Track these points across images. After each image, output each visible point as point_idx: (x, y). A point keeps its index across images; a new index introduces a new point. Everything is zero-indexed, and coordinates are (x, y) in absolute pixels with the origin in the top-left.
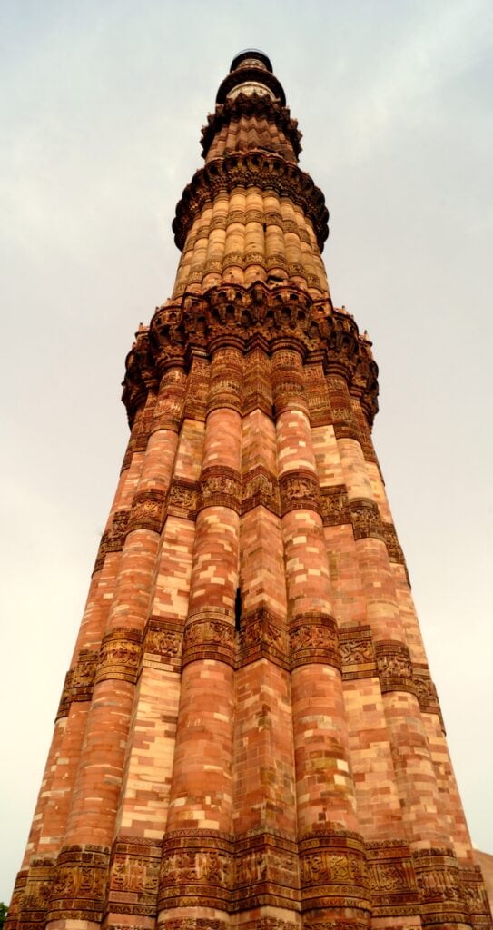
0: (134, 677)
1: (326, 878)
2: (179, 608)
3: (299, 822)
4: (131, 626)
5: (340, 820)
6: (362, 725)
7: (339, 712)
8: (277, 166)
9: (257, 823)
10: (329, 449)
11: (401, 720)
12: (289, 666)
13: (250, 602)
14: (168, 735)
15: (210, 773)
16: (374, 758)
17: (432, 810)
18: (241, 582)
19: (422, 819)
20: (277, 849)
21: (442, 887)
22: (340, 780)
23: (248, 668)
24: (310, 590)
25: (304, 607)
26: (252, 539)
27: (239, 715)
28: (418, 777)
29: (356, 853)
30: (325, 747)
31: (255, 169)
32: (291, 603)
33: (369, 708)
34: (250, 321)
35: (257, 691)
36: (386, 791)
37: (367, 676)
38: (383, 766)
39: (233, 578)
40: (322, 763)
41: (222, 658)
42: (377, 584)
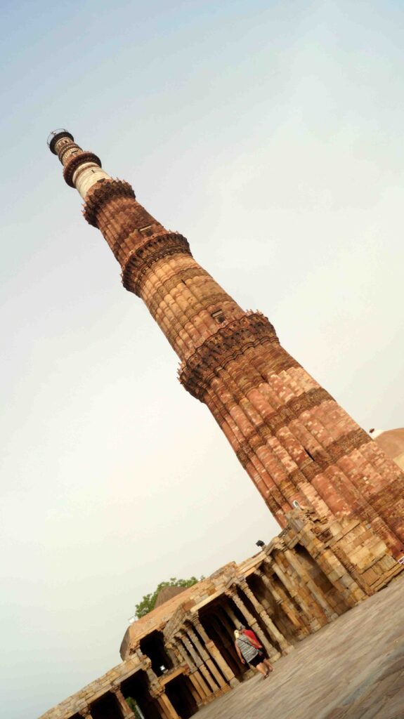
0: (298, 491)
1: (380, 506)
2: (294, 466)
3: (365, 498)
4: (284, 478)
5: (374, 491)
6: (361, 463)
7: (355, 465)
9: (358, 505)
10: (289, 381)
11: (367, 453)
12: (335, 462)
13: (312, 452)
14: (320, 499)
15: (339, 502)
16: (369, 470)
17: (388, 471)
18: (304, 447)
19: (387, 475)
20: (366, 507)
21: (401, 487)
22: (367, 482)
23: (326, 470)
24: (324, 438)
25: (326, 443)
26: (298, 432)
27: (333, 483)
28: (380, 465)
29: (383, 495)
30: (358, 477)
31: (153, 250)
32: (321, 444)
33: (359, 458)
34: (229, 347)
35: (334, 475)
36: (377, 476)
37: (353, 449)
38: (372, 470)
39: (302, 448)
40: (361, 481)
41: (318, 473)
42: (334, 417)
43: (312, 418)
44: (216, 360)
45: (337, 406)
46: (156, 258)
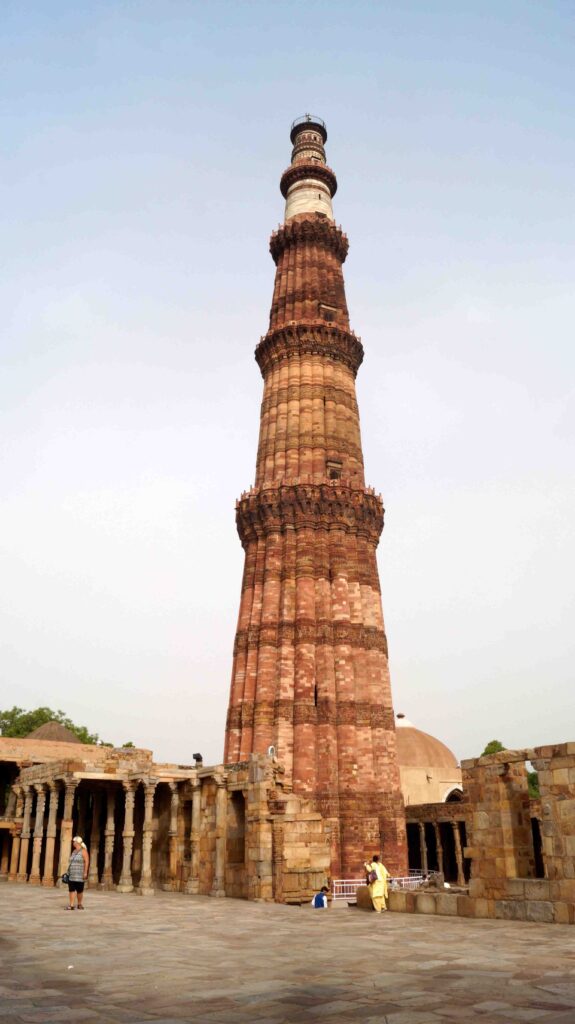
0: (274, 725)
1: (348, 808)
2: (290, 694)
3: (339, 787)
4: (269, 699)
5: (354, 788)
6: (363, 747)
7: (355, 745)
8: (333, 334)
9: (325, 789)
10: (356, 598)
11: (378, 741)
12: (337, 723)
13: (321, 694)
14: (290, 752)
15: (309, 771)
16: (366, 760)
17: (386, 777)
18: (317, 682)
19: (382, 780)
20: (332, 798)
21: (386, 805)
22: (354, 772)
23: (321, 726)
24: (346, 689)
25: (343, 697)
26: (322, 662)
27: (318, 746)
28: (382, 764)
29: (360, 799)
30: (350, 760)
31: (318, 338)
32: (337, 694)
33: (366, 739)
34: (319, 512)
35: (325, 737)
36: (370, 773)
37: (366, 725)
38: (369, 764)
39: (313, 682)
40: (348, 766)
41: (311, 722)
42: (374, 676)
43: (350, 658)
44: (295, 515)
45: (385, 665)
46: (315, 350)
